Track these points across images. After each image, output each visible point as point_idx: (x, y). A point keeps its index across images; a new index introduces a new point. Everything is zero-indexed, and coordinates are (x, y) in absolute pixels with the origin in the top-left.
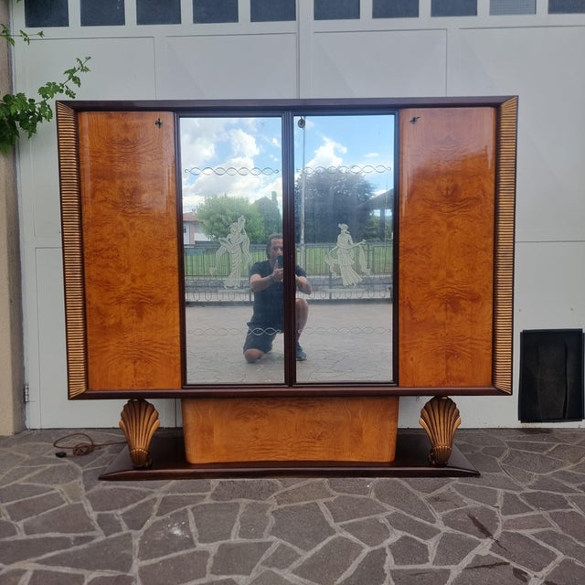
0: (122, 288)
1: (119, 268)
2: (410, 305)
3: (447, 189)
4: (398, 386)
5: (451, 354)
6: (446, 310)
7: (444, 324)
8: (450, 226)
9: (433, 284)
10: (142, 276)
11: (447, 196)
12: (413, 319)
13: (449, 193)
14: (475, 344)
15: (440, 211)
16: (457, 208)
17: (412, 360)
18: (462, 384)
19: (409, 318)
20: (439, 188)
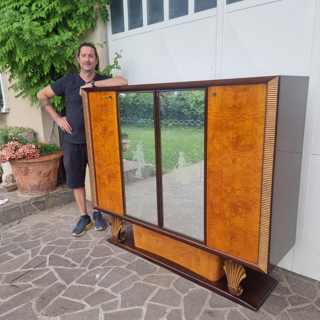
0: (105, 169)
1: (103, 160)
2: (211, 203)
3: (233, 138)
4: (206, 245)
5: (233, 237)
6: (231, 211)
7: (229, 219)
8: (234, 161)
9: (224, 194)
10: (110, 164)
11: (232, 142)
12: (213, 212)
13: (234, 141)
14: (248, 236)
15: (229, 151)
16: (238, 151)
17: (212, 234)
18: (239, 256)
19: (211, 211)
20: (228, 137)
